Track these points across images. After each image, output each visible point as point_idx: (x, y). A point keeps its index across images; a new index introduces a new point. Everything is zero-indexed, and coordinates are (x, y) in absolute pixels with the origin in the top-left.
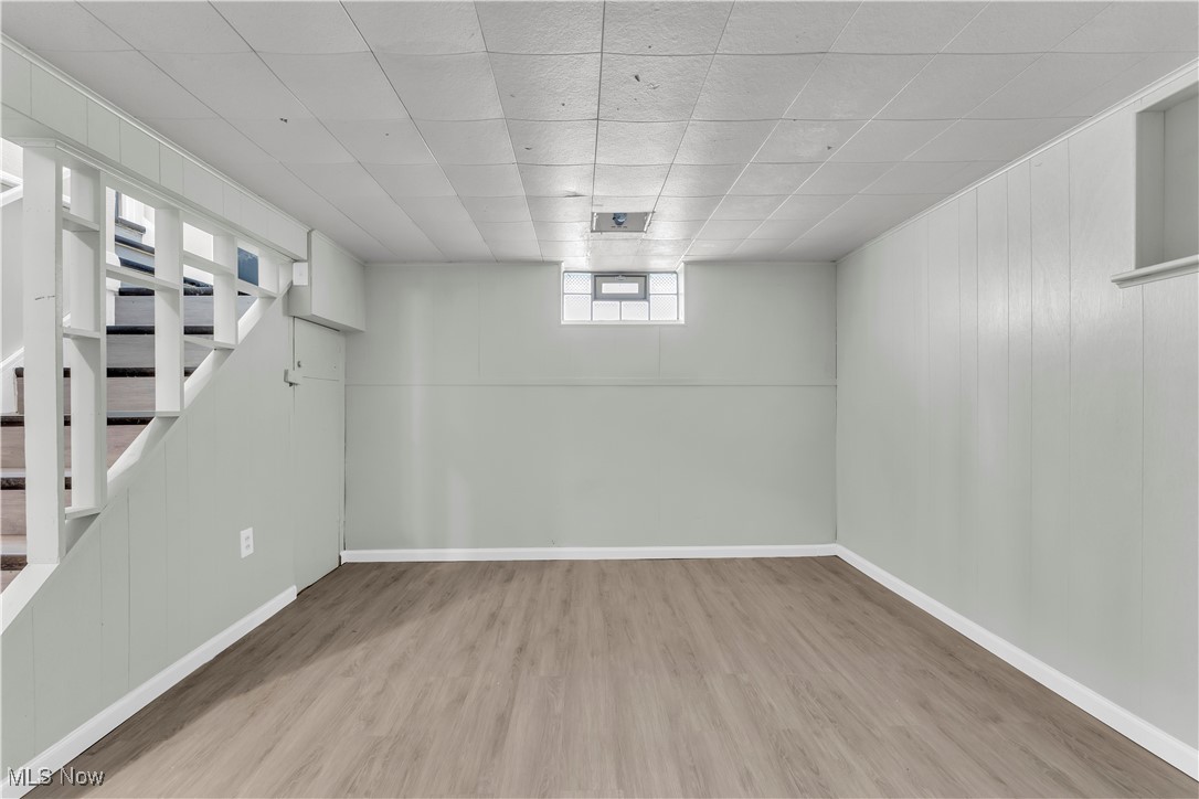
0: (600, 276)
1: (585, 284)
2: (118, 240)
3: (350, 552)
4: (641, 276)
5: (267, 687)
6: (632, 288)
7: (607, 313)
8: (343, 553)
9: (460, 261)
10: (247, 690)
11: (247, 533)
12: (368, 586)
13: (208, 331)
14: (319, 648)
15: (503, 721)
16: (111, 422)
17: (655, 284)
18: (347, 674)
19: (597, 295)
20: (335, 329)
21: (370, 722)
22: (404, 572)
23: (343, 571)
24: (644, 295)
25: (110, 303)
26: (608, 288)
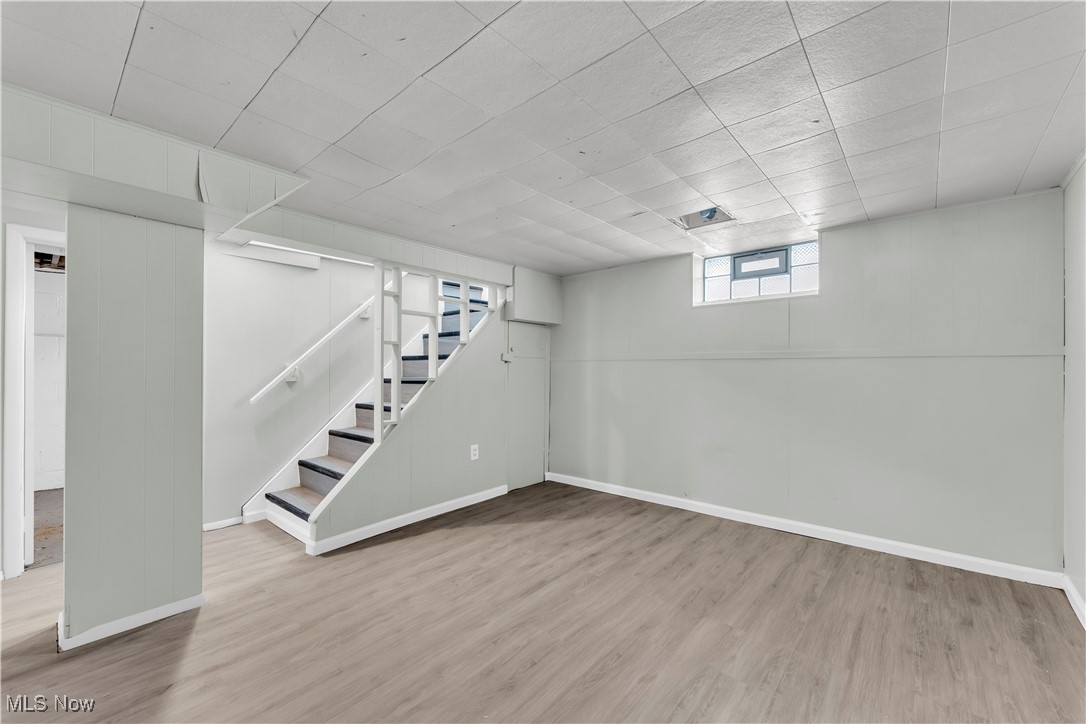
0: (738, 257)
1: (726, 266)
2: (445, 283)
3: (550, 473)
4: (782, 250)
5: (460, 529)
6: (774, 263)
7: (747, 290)
8: (547, 474)
9: (616, 266)
10: (452, 528)
11: (475, 447)
12: (547, 496)
13: (457, 334)
14: (495, 519)
15: (542, 584)
16: (403, 382)
17: (797, 256)
18: (494, 535)
19: (736, 275)
20: (543, 325)
21: (484, 559)
22: (574, 493)
23: (545, 484)
24: (785, 268)
25: (440, 319)
26: (747, 267)
